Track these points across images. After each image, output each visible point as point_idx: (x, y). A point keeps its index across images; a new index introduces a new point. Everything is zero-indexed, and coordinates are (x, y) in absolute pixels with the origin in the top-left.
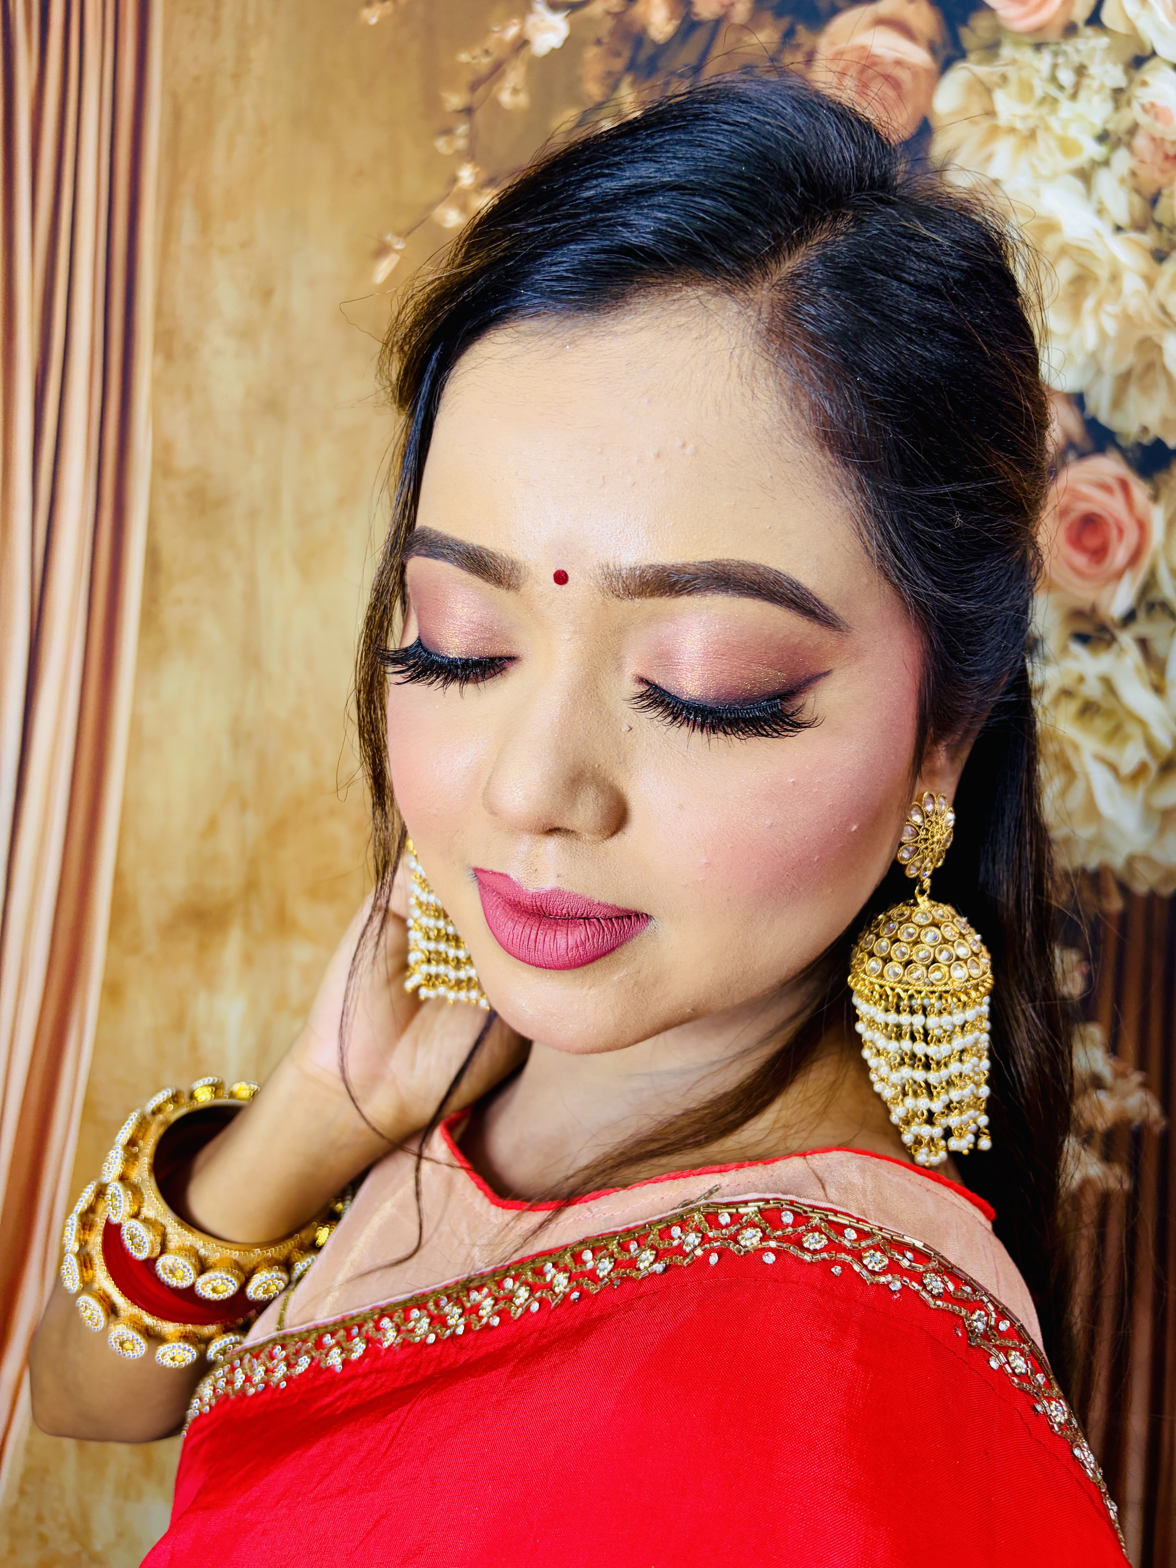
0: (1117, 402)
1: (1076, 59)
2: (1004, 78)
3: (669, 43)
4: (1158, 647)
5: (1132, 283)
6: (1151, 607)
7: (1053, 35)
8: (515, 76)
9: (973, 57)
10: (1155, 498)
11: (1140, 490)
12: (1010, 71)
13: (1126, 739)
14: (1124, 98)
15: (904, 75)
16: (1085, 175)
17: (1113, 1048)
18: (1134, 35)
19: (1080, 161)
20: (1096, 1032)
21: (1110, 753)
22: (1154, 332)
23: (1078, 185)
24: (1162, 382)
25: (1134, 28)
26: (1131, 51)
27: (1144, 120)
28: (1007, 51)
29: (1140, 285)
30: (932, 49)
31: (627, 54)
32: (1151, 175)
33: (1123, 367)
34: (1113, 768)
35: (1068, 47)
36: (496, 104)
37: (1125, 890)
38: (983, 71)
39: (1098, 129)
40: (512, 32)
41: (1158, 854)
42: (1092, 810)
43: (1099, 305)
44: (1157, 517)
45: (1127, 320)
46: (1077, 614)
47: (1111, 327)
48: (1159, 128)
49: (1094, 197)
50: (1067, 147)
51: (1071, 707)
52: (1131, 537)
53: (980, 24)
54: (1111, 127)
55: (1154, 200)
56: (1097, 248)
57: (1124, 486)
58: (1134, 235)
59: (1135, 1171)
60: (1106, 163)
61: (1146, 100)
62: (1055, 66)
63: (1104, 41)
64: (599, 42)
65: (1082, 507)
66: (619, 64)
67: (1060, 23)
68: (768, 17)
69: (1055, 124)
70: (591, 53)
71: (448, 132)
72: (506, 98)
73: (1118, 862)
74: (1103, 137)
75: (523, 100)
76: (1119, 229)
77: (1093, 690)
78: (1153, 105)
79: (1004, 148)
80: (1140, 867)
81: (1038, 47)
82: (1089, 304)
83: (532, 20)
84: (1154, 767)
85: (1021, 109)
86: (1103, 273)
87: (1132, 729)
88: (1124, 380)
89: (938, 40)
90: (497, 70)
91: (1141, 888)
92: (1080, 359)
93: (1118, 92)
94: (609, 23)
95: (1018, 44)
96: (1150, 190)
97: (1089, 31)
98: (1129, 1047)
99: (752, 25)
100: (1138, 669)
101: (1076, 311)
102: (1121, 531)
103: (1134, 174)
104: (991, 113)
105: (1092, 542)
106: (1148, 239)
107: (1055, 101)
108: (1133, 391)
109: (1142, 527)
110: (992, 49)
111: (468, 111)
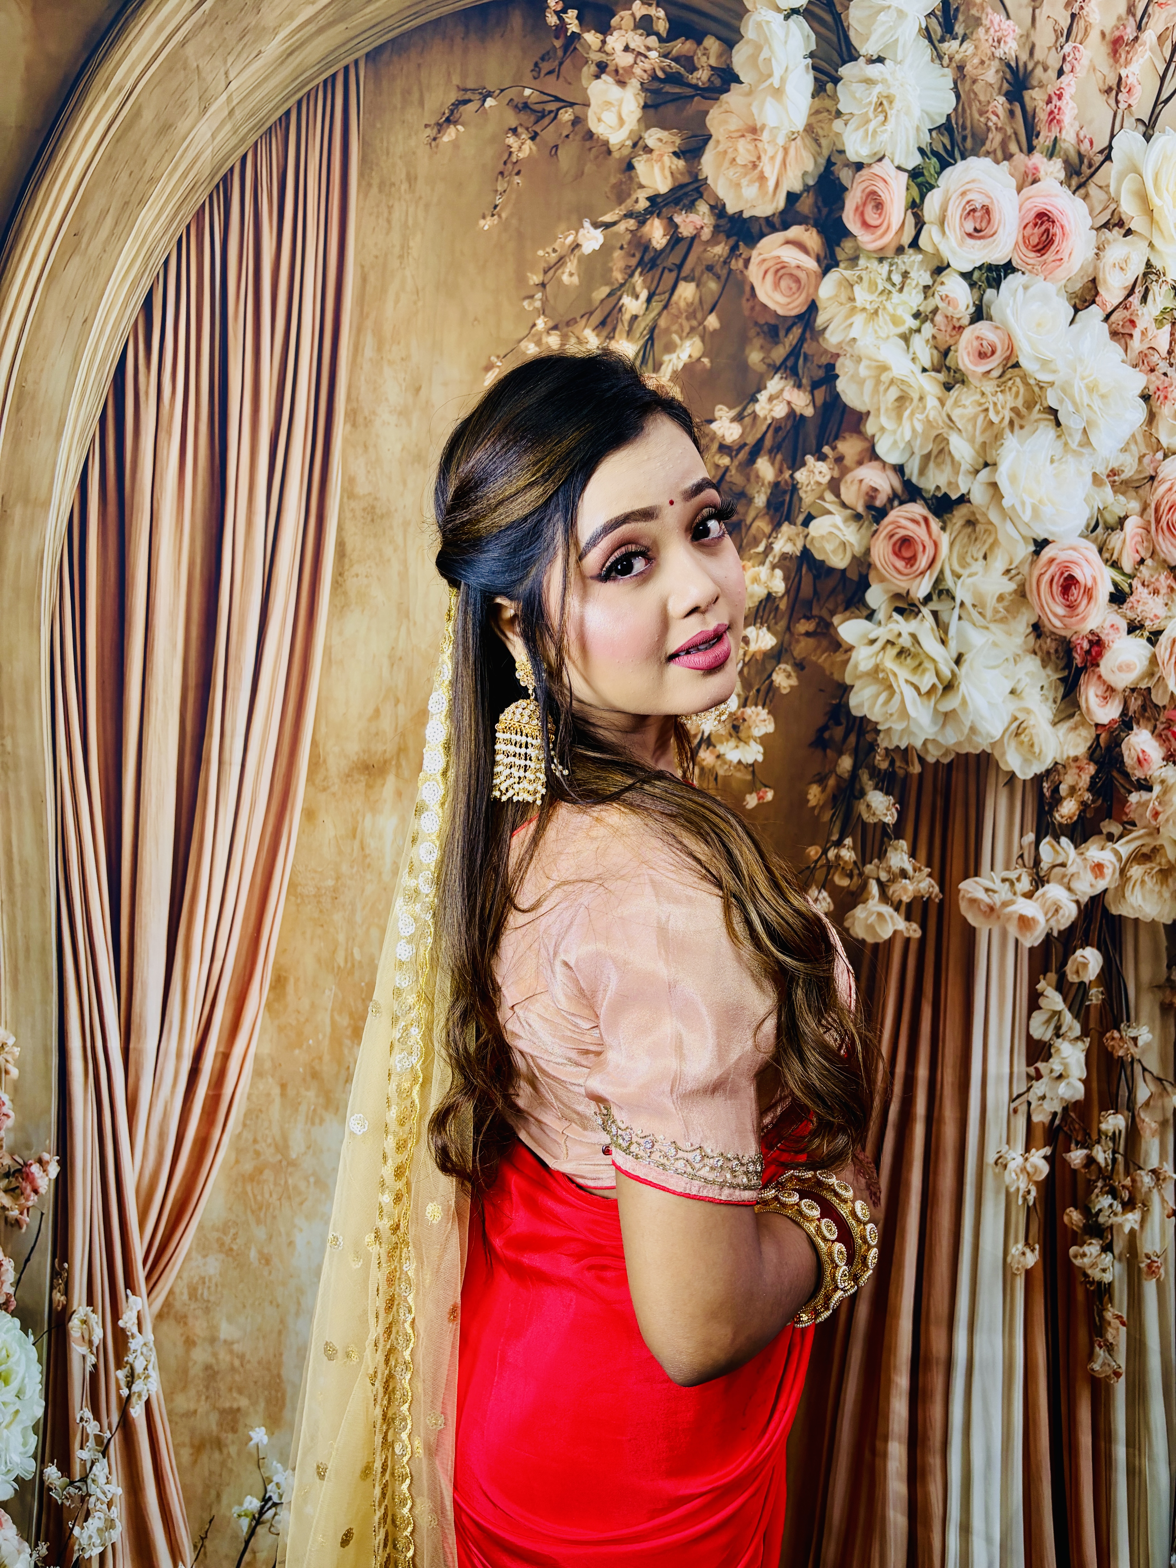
0: (922, 471)
1: (903, 268)
2: (861, 278)
3: (663, 250)
4: (944, 616)
5: (932, 402)
6: (941, 592)
7: (890, 253)
8: (571, 265)
9: (842, 265)
10: (943, 529)
11: (935, 524)
12: (864, 274)
13: (924, 671)
14: (930, 292)
15: (802, 275)
16: (906, 338)
17: (913, 854)
18: (937, 254)
19: (904, 329)
20: (903, 844)
21: (914, 679)
22: (944, 431)
23: (902, 343)
24: (948, 460)
25: (938, 250)
26: (935, 263)
27: (941, 305)
28: (862, 262)
29: (936, 403)
30: (818, 260)
31: (638, 256)
32: (945, 339)
33: (926, 452)
34: (917, 689)
35: (899, 260)
36: (560, 281)
37: (921, 760)
38: (848, 273)
39: (914, 311)
40: (570, 239)
41: (940, 739)
42: (904, 713)
43: (912, 414)
44: (945, 539)
45: (928, 423)
46: (897, 596)
47: (919, 427)
48: (950, 311)
49: (911, 350)
50: (896, 321)
51: (892, 652)
52: (930, 551)
53: (848, 245)
54: (921, 309)
55: (946, 353)
56: (912, 381)
57: (926, 520)
58: (933, 374)
59: (923, 927)
60: (919, 331)
61: (943, 293)
62: (890, 272)
63: (920, 257)
64: (622, 248)
65: (902, 533)
66: (634, 262)
67: (894, 246)
68: (722, 237)
69: (889, 305)
70: (617, 254)
71: (531, 297)
72: (565, 278)
73: (918, 744)
74: (917, 315)
75: (575, 280)
76: (924, 370)
77: (905, 641)
78: (947, 296)
79: (859, 319)
80: (930, 747)
81: (881, 260)
82: (907, 413)
83: (581, 231)
84: (940, 687)
85: (870, 298)
86: (916, 396)
87: (927, 664)
88: (926, 458)
89: (822, 255)
90: (561, 261)
91: (931, 759)
92: (902, 445)
93: (927, 288)
94: (629, 236)
95: (869, 258)
96: (943, 347)
97: (911, 251)
98: (922, 853)
99: (713, 241)
100: (932, 629)
101: (900, 417)
102: (924, 547)
103: (934, 337)
104: (852, 299)
105: (907, 554)
106: (941, 377)
107: (890, 292)
108: (931, 465)
109: (936, 545)
110: (854, 260)
111: (543, 285)
